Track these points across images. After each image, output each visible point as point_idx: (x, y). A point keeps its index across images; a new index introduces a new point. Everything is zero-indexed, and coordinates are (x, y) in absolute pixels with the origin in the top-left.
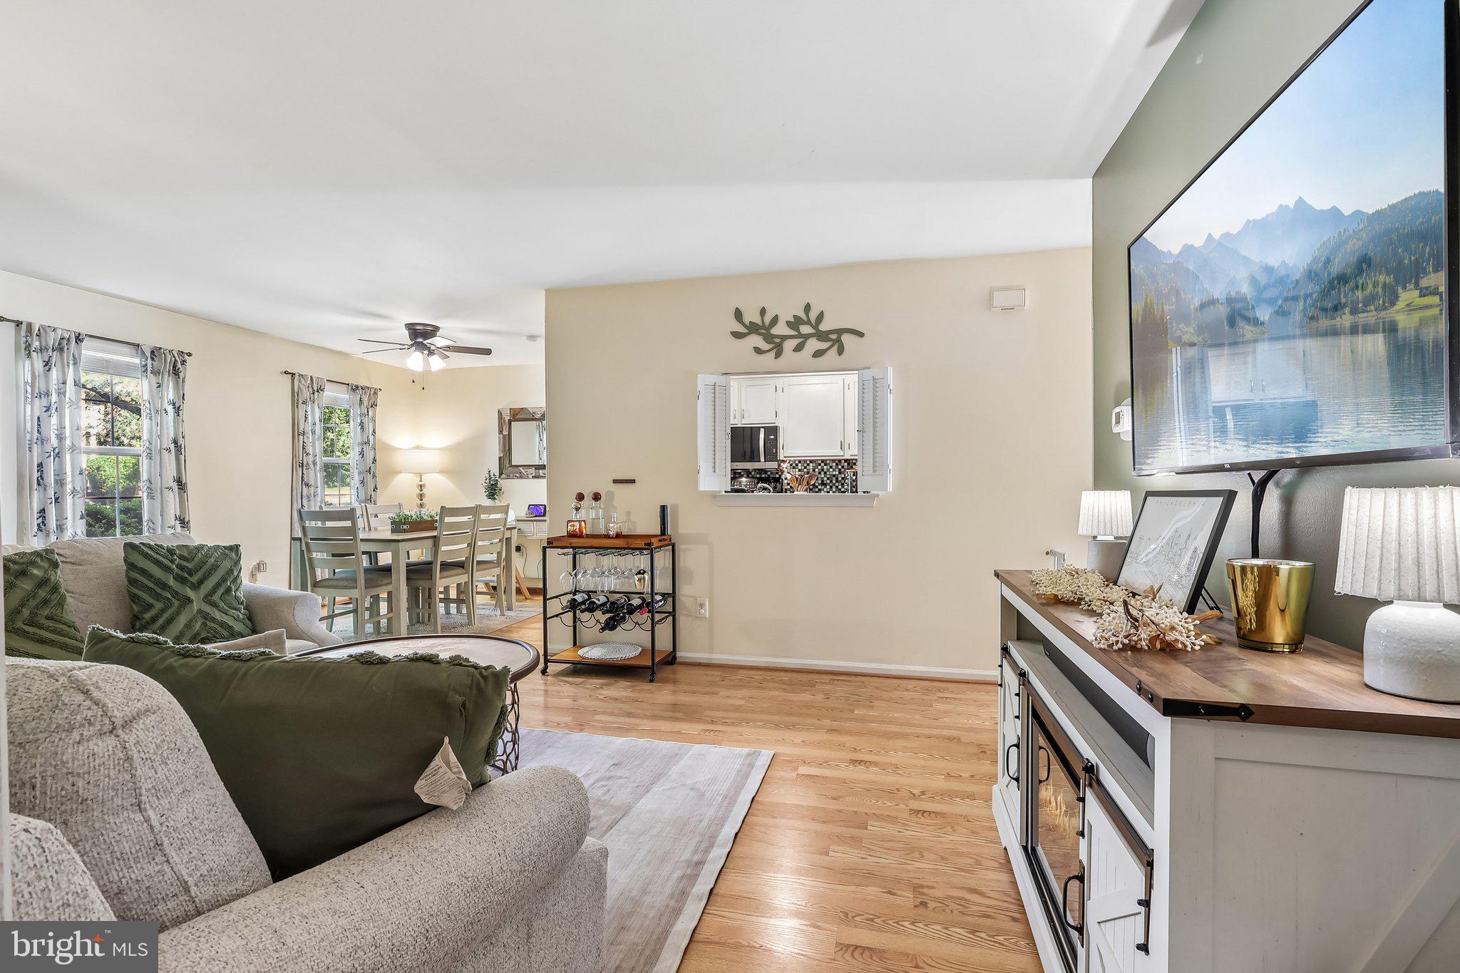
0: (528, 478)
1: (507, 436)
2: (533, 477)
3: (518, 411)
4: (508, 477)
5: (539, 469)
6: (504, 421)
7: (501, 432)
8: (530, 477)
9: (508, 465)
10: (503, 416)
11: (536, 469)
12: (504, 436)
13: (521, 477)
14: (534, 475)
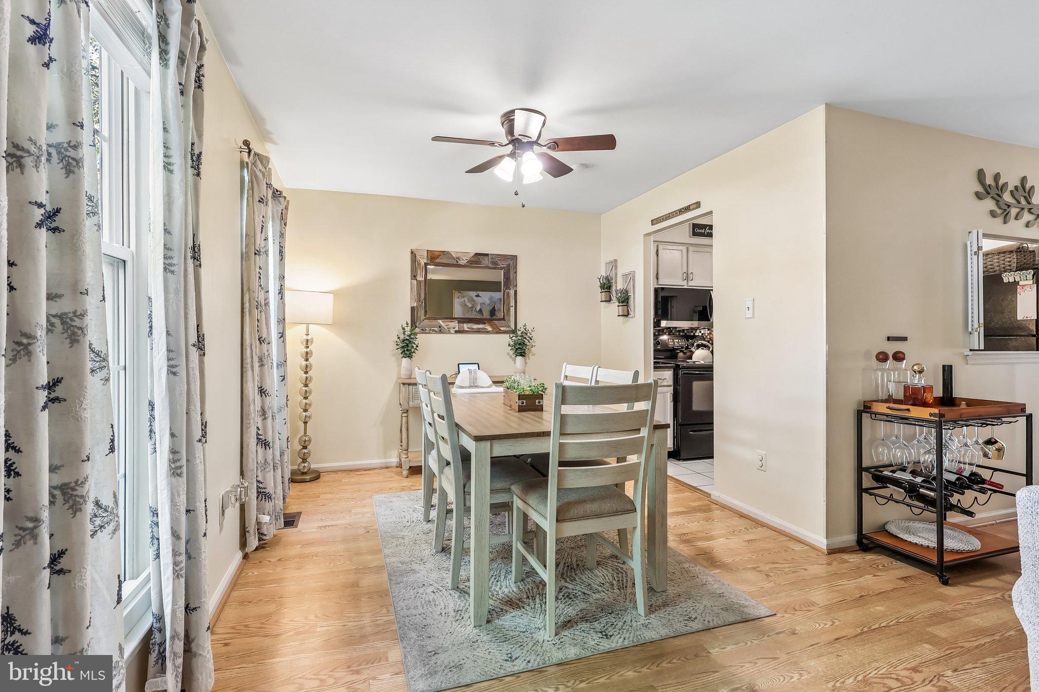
0: (449, 333)
1: (423, 283)
2: (456, 332)
3: (437, 254)
4: (423, 331)
5: (463, 322)
6: (419, 264)
7: (414, 277)
8: (452, 331)
9: (423, 317)
10: (418, 258)
11: (459, 322)
12: (419, 282)
13: (441, 332)
14: (457, 329)
